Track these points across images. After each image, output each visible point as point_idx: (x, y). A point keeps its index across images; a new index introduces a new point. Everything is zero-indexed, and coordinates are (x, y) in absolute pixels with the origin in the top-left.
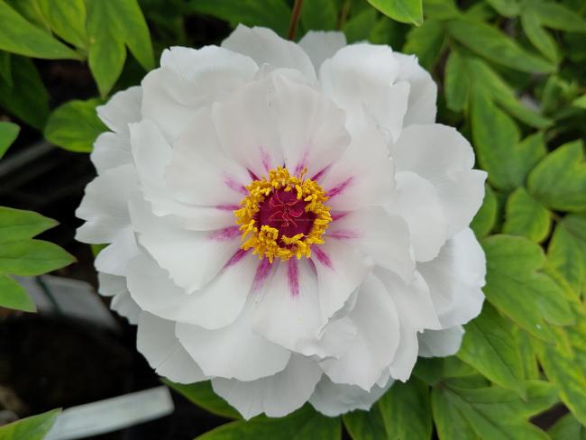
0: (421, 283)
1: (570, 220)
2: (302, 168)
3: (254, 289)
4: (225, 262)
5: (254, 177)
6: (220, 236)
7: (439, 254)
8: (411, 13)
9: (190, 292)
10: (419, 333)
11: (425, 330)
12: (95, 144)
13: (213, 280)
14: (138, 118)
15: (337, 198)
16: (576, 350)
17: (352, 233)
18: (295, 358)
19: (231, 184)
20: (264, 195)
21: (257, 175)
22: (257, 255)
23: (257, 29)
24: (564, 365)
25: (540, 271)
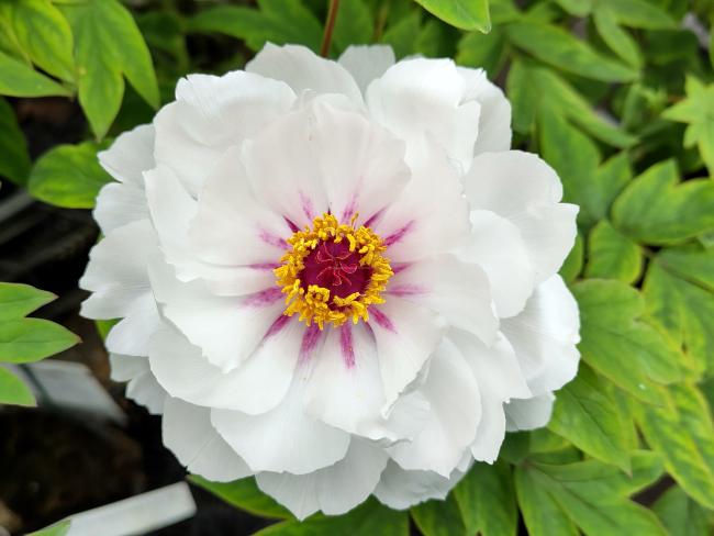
0: (505, 344)
1: (666, 256)
2: (351, 213)
3: (301, 362)
4: (265, 332)
5: (295, 228)
6: (257, 301)
7: (526, 308)
8: (476, 19)
9: (227, 370)
10: (505, 404)
11: (511, 399)
12: (98, 199)
13: (251, 356)
14: (151, 165)
15: (396, 246)
16: (682, 411)
17: (416, 288)
18: (357, 443)
19: (266, 237)
20: (309, 248)
21: (298, 226)
22: (304, 321)
23: (289, 48)
24: (667, 430)
25: (638, 320)
